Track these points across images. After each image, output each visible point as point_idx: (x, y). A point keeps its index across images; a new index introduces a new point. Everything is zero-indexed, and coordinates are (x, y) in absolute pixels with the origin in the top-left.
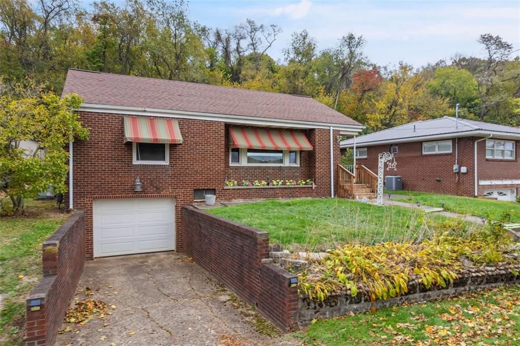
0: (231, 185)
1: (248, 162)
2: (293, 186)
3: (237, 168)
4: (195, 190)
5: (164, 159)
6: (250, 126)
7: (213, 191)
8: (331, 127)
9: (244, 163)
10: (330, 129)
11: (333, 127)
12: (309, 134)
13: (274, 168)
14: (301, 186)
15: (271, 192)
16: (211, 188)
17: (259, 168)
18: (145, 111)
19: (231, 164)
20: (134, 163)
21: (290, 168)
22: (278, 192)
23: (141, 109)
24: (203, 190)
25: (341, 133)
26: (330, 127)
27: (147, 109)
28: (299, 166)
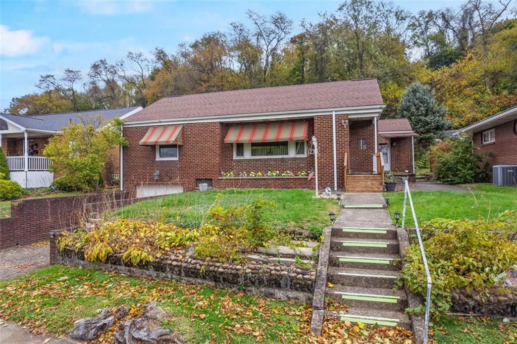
0: (230, 175)
1: (252, 155)
2: (288, 177)
3: (239, 161)
4: (196, 179)
5: (176, 156)
7: (209, 181)
8: (334, 112)
9: (247, 155)
10: (332, 115)
11: (336, 111)
12: (310, 121)
13: (275, 160)
14: (300, 176)
15: (262, 183)
16: (209, 178)
17: (260, 160)
18: (160, 122)
19: (235, 157)
20: (157, 160)
21: (295, 159)
22: (270, 183)
23: (157, 121)
24: (201, 179)
25: (350, 117)
26: (332, 112)
27: (161, 121)
28: (306, 156)
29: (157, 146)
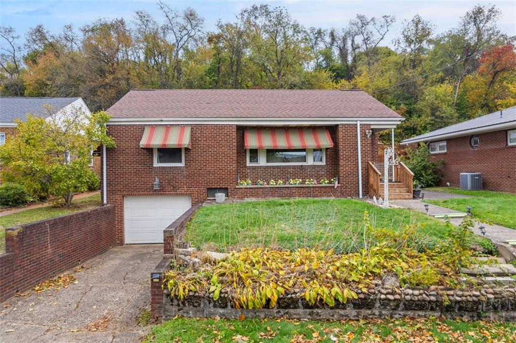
0: (246, 184)
1: (267, 162)
2: (311, 185)
3: (254, 168)
4: (207, 189)
5: (181, 161)
6: (268, 127)
7: (225, 190)
8: (358, 122)
9: (262, 161)
10: (357, 124)
11: (360, 121)
12: (332, 130)
13: (294, 167)
14: (324, 185)
15: (285, 192)
16: (224, 187)
17: (278, 167)
18: (162, 121)
19: (248, 164)
20: (154, 166)
21: (314, 167)
22: (294, 191)
23: (158, 119)
24: (216, 189)
25: (372, 127)
26: (357, 121)
27: (163, 119)
28: (325, 164)
29: (154, 150)
